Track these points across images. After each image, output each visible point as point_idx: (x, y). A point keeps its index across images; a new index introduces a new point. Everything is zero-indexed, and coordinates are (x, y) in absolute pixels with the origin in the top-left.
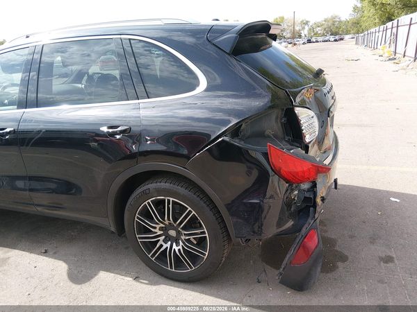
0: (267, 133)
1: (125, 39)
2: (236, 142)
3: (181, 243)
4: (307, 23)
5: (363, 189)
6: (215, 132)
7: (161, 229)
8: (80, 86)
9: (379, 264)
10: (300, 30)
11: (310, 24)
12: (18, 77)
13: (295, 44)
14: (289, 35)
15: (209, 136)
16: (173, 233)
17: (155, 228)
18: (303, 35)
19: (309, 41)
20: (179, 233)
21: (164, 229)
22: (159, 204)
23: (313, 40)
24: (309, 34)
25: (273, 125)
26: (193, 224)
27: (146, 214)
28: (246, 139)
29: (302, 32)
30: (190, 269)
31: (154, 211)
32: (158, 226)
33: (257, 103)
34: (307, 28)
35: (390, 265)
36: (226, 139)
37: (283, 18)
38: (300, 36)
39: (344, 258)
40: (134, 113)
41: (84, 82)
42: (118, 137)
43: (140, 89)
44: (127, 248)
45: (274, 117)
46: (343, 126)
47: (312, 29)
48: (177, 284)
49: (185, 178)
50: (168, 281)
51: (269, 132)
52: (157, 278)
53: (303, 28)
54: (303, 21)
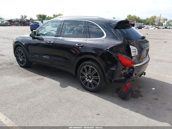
0: (120, 51)
1: (87, 21)
2: (111, 52)
3: (92, 80)
4: (166, 20)
5: (159, 81)
6: (105, 49)
7: (87, 75)
8: (70, 34)
9: (153, 100)
10: (162, 22)
11: (168, 20)
12: (56, 29)
13: (159, 28)
14: (157, 24)
15: (103, 50)
16: (90, 77)
17: (85, 75)
18: (164, 25)
19: (166, 28)
20: (92, 77)
21: (88, 76)
22: (88, 68)
23: (168, 27)
24: (167, 24)
25: (123, 49)
26: (96, 75)
27: (84, 70)
28: (114, 52)
29: (163, 23)
30: (93, 88)
31: (86, 70)
32: (86, 74)
33: (119, 42)
34: (166, 22)
35: (156, 101)
36: (108, 51)
37: (155, 16)
38: (162, 25)
39: (142, 96)
40: (85, 42)
41: (72, 32)
42: (80, 47)
43: (88, 35)
44: (77, 82)
45: (123, 47)
46: (163, 61)
47: (168, 23)
48: (89, 92)
49: (95, 60)
50: (86, 91)
51: (121, 51)
52: (84, 90)
53: (164, 22)
54: (165, 19)
